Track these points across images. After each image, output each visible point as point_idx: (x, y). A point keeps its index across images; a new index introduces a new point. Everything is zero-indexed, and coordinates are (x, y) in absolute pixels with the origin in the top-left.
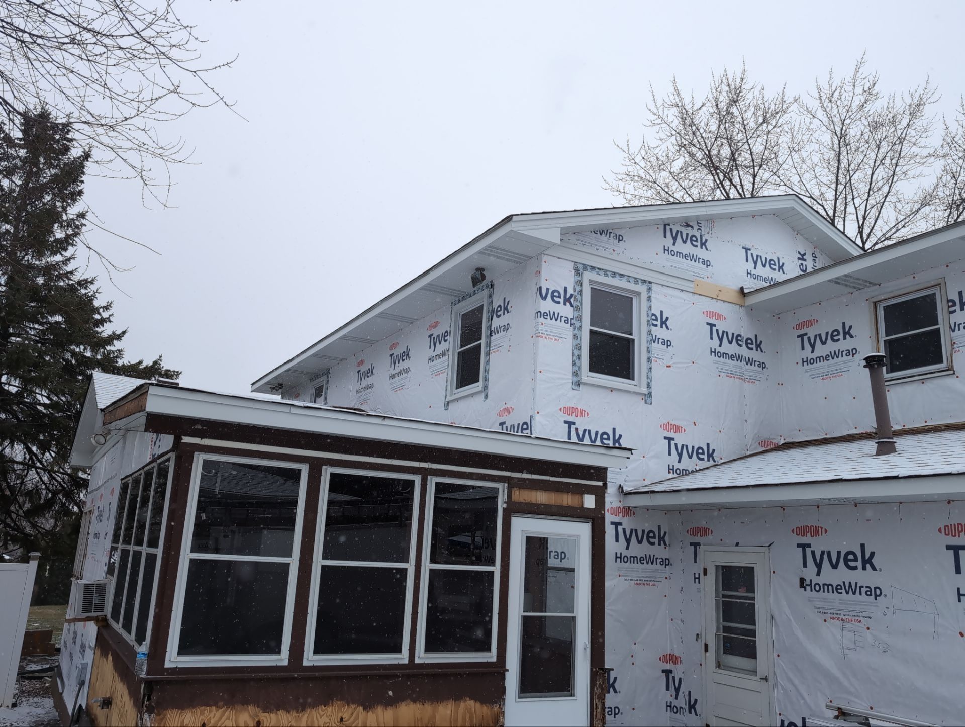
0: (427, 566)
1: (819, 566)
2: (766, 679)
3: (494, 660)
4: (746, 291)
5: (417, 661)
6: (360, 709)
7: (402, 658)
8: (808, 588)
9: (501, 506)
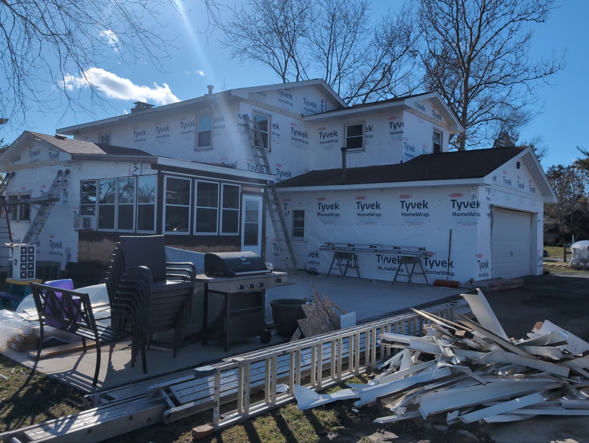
0: (222, 209)
1: (323, 209)
2: (306, 242)
3: (238, 235)
4: (304, 115)
5: (220, 235)
6: (207, 247)
7: (216, 234)
8: (320, 215)
9: (240, 192)
